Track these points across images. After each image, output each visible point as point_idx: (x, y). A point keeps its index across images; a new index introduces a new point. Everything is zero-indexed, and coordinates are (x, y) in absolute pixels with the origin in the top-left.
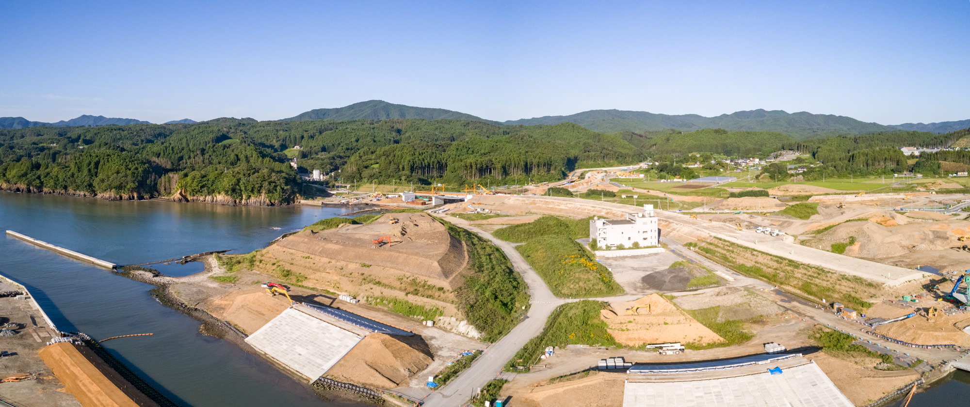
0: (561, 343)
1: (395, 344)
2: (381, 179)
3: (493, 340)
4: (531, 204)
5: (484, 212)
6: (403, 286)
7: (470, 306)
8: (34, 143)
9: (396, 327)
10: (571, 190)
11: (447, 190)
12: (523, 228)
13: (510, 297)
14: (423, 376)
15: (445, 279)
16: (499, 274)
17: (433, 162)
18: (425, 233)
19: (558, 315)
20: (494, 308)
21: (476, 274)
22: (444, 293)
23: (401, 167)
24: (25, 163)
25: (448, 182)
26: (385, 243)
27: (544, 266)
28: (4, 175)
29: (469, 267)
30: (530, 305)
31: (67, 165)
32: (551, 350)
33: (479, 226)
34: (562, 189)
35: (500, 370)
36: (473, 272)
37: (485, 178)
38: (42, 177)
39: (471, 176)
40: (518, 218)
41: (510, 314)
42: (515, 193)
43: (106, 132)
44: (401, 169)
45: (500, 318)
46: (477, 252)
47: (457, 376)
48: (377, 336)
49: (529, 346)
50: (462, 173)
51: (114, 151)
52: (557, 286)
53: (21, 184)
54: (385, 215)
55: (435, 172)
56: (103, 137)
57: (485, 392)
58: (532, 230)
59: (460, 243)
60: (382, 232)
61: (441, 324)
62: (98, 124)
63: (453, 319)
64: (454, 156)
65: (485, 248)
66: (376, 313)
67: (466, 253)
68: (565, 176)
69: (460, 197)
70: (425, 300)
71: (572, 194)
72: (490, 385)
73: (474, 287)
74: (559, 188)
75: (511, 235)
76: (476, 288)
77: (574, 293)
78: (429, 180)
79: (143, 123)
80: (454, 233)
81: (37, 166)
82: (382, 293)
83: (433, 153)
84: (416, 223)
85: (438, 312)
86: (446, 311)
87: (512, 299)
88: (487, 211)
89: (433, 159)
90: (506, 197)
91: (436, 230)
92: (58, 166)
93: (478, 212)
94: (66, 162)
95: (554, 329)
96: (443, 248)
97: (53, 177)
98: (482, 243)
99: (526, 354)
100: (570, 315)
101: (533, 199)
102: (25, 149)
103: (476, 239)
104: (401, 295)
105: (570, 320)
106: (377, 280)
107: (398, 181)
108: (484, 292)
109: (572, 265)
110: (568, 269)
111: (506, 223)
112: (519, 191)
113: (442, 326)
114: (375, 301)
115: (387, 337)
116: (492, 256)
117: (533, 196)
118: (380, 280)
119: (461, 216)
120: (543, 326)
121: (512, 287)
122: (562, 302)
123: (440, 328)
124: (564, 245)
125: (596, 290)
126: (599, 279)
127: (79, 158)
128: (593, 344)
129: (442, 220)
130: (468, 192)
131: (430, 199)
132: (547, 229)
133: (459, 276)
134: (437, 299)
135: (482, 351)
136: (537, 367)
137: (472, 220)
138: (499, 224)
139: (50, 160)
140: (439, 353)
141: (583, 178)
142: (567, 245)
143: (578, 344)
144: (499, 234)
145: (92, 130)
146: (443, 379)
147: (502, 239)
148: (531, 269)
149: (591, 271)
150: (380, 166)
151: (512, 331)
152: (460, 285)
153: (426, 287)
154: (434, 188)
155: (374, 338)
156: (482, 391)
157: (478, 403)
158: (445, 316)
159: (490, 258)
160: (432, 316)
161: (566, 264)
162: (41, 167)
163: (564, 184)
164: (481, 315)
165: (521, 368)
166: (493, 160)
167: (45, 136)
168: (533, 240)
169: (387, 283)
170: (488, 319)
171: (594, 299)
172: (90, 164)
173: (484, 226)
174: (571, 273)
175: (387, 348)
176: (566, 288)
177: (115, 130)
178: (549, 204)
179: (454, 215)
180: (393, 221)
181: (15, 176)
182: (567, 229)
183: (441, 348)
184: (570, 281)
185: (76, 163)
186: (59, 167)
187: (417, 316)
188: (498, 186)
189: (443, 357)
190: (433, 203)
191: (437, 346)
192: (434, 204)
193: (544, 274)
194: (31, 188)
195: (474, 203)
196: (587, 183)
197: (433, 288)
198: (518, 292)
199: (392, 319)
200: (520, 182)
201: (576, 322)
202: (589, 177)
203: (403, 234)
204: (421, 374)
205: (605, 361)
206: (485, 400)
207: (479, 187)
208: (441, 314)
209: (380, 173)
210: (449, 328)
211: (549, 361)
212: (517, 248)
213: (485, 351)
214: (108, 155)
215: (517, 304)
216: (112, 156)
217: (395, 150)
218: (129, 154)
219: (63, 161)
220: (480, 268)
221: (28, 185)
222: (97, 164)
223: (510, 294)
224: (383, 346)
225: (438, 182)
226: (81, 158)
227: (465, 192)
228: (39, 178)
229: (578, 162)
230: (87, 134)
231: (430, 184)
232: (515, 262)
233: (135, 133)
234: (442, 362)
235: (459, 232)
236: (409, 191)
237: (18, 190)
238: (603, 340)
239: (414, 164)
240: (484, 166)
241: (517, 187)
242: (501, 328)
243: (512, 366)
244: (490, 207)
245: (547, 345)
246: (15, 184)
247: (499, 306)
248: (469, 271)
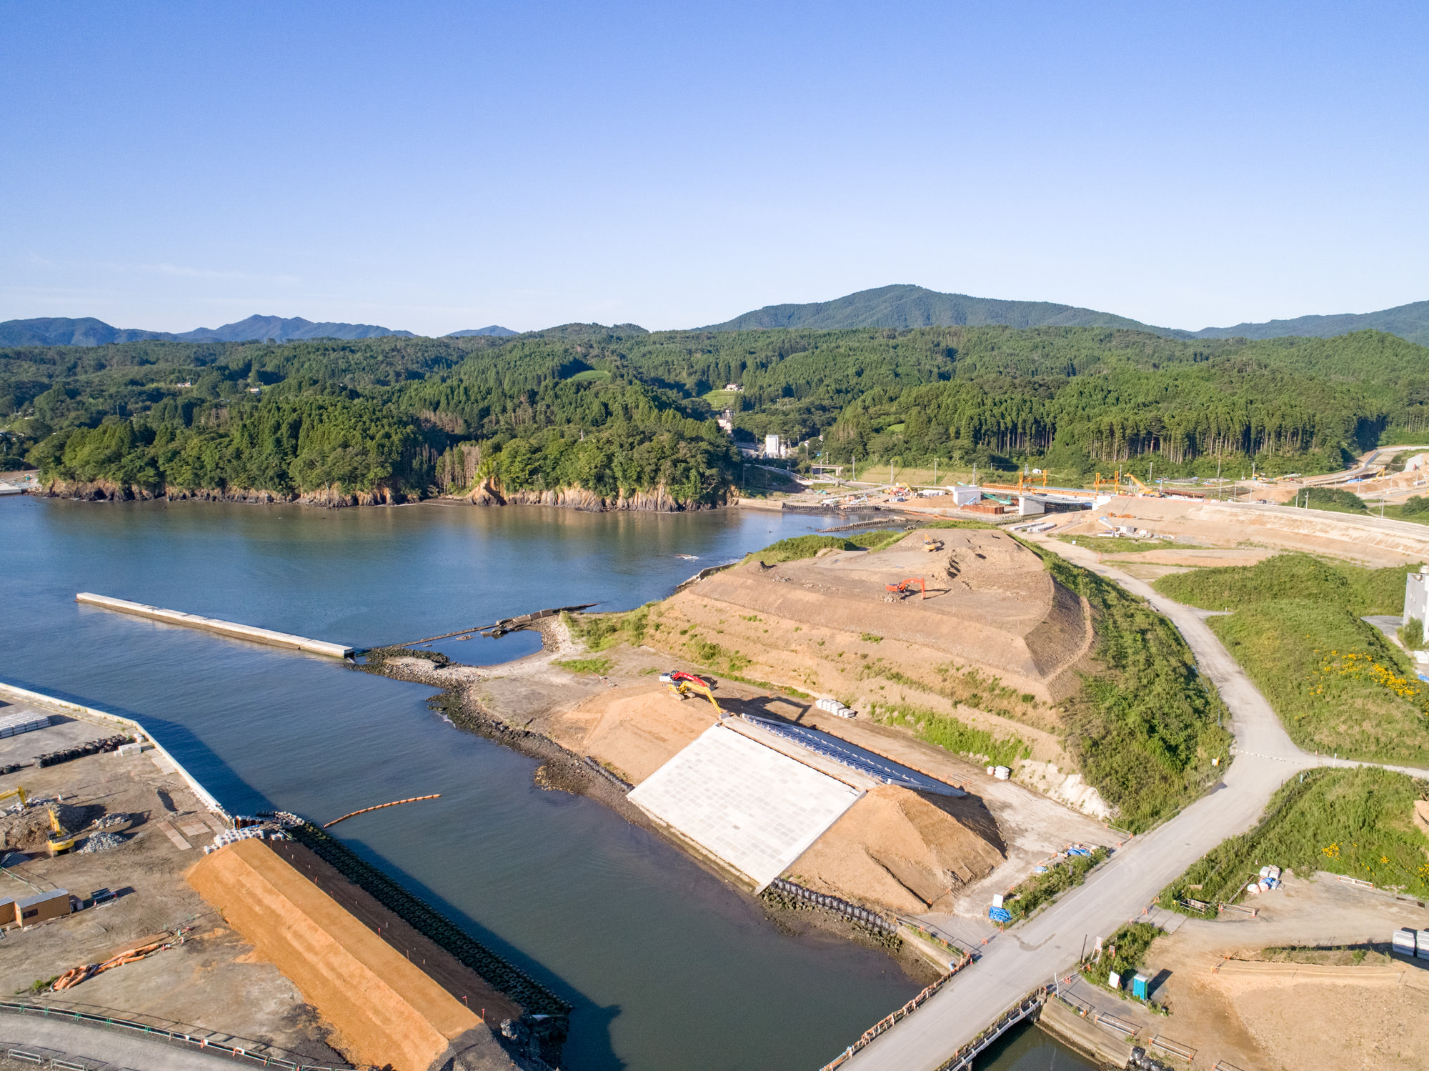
0: (1300, 863)
1: (926, 813)
2: (909, 456)
3: (1138, 828)
4: (1253, 522)
5: (1136, 536)
6: (948, 685)
7: (1090, 742)
8: (133, 382)
9: (931, 774)
10: (1362, 496)
11: (1052, 482)
12: (1227, 576)
13: (1184, 734)
14: (981, 892)
15: (1039, 677)
16: (1163, 677)
17: (1025, 421)
18: (1000, 575)
19: (1300, 793)
20: (1146, 753)
21: (1109, 672)
22: (1035, 707)
23: (952, 430)
24: (113, 432)
25: (1057, 464)
26: (913, 593)
27: (1274, 672)
28: (58, 461)
29: (1093, 656)
30: (1231, 758)
31: (222, 431)
32: (1275, 875)
33: (1122, 565)
34: (1338, 491)
35: (1148, 901)
36: (1102, 667)
37: (1142, 459)
38: (161, 462)
39: (1110, 455)
40: (1218, 553)
41: (1182, 770)
42: (1215, 497)
43: (312, 356)
44: (953, 435)
45: (1157, 777)
46: (1115, 622)
47: (1054, 902)
48: (890, 791)
49: (1222, 856)
50: (1087, 445)
51: (335, 399)
52: (1303, 723)
53: (106, 480)
54: (915, 532)
55: (1028, 444)
56: (306, 366)
57: (1112, 949)
58: (1250, 585)
59: (1076, 600)
60: (907, 570)
61: (1024, 776)
62: (291, 337)
63: (1053, 768)
64: (1072, 409)
65: (1132, 615)
66: (890, 740)
67: (1088, 625)
68: (1347, 460)
69: (1082, 499)
70: (994, 719)
71: (1364, 507)
72: (1125, 935)
73: (1103, 699)
74: (1330, 490)
75: (1196, 591)
76: (1107, 704)
77: (1347, 745)
78: (1014, 460)
79: (397, 335)
80: (1063, 578)
81: (147, 436)
82: (903, 699)
83: (1025, 401)
84: (980, 552)
85: (1021, 749)
86: (1037, 749)
87: (1190, 738)
88: (1142, 533)
89: (1023, 415)
90: (1190, 503)
91: (1025, 570)
92: (201, 434)
93: (1121, 535)
94: (219, 426)
95: (1288, 827)
96: (1039, 607)
97: (190, 460)
98: (1127, 603)
99: (1212, 874)
100: (1330, 797)
101: (1258, 512)
102: (111, 396)
103: (1114, 594)
104: (942, 706)
105: (1330, 810)
106: (894, 671)
107: (945, 460)
108: (1124, 714)
109: (1348, 677)
110: (1336, 686)
111: (1189, 563)
112: (1224, 491)
113: (1027, 780)
114: (888, 714)
115: (912, 795)
116: (1149, 636)
117: (1261, 504)
118: (901, 672)
119: (1082, 541)
120: (1260, 814)
121: (1190, 710)
122: (1312, 761)
123: (1023, 785)
124: (1331, 626)
125: (1408, 747)
126: (1420, 721)
127: (252, 415)
128: (1384, 883)
129: (1039, 548)
130: (1100, 489)
131: (1015, 501)
132: (1288, 585)
133: (1070, 674)
134: (1019, 720)
135: (1111, 851)
136: (1236, 911)
137: (1107, 551)
138: (1169, 563)
139: (177, 421)
140: (1019, 842)
141: (1400, 469)
142: (1338, 627)
143: (1344, 873)
144: (1170, 586)
145: (278, 351)
146: (1023, 903)
147: (1176, 599)
148: (1240, 673)
149: (1398, 699)
150: (908, 427)
151: (1183, 812)
152: (1070, 693)
153: (997, 692)
154: (1025, 478)
155: (885, 796)
156: (1105, 947)
157: (1095, 976)
158: (1034, 759)
159: (1144, 640)
160: (1006, 755)
161: (1330, 673)
162: (157, 438)
163: (1345, 480)
164: (1115, 765)
165: (1199, 905)
166: (1166, 419)
167: (162, 365)
168: (1253, 606)
169: (914, 677)
170: (1130, 777)
171: (1399, 769)
172: (277, 427)
173: (1133, 567)
174: (1344, 697)
175: (911, 820)
176: (1326, 731)
177: (334, 350)
178: (1298, 527)
179: (1065, 538)
180: (932, 547)
181: (88, 463)
182: (1342, 589)
183: (1022, 832)
184: (1339, 715)
185: (245, 426)
186: (202, 437)
187: (975, 753)
188: (1172, 478)
189: (1026, 852)
190: (1021, 510)
191: (1013, 825)
192: (1021, 513)
193: (1273, 689)
194: (135, 488)
195: (1112, 515)
196: (1409, 481)
197: (1011, 695)
198: (1205, 724)
199: (923, 758)
200: (1227, 471)
201: (1343, 819)
202: (1416, 468)
203: (952, 575)
204: (977, 886)
205: (1411, 935)
206: (1111, 969)
207: (1128, 479)
208: (1027, 754)
209: (906, 442)
210: (1041, 786)
211: (1268, 902)
212: (1210, 623)
213: (1119, 850)
214: (321, 407)
215: (1201, 752)
216: (330, 409)
217: (942, 394)
218: (369, 404)
219: (213, 422)
220: (1119, 659)
221: (125, 482)
222: (295, 428)
223: (1186, 727)
224: (903, 815)
225: (1032, 465)
226: (256, 415)
227: (1094, 489)
228: (153, 463)
229: (1389, 428)
230: (267, 359)
231: (1015, 468)
232: (1202, 654)
233: (380, 358)
234: (1022, 864)
235: (1075, 577)
236: (969, 483)
237: (100, 494)
238: (1413, 878)
239: (981, 424)
240: (1143, 433)
241: (1220, 483)
242: (1158, 801)
243: (1178, 897)
244: (1151, 525)
245: (1264, 861)
246: (92, 481)
247: (1158, 751)
248: (1093, 663)
